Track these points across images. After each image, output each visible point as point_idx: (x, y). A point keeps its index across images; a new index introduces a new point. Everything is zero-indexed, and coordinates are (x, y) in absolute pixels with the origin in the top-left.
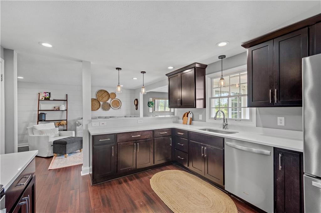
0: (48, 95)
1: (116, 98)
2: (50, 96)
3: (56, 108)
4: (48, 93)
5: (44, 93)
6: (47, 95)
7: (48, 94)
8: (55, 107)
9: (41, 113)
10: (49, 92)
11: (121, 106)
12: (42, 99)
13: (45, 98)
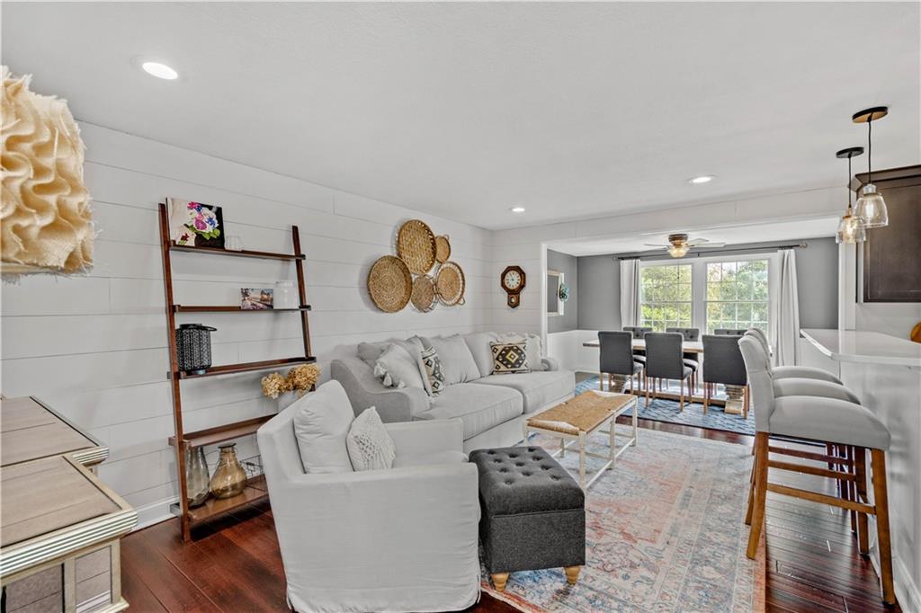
0: (210, 219)
1: (449, 260)
2: (221, 228)
3: (252, 295)
4: (210, 208)
5: (192, 205)
6: (205, 219)
7: (212, 214)
8: (245, 293)
9: (184, 327)
10: (216, 204)
11: (463, 292)
12: (185, 238)
13: (200, 238)
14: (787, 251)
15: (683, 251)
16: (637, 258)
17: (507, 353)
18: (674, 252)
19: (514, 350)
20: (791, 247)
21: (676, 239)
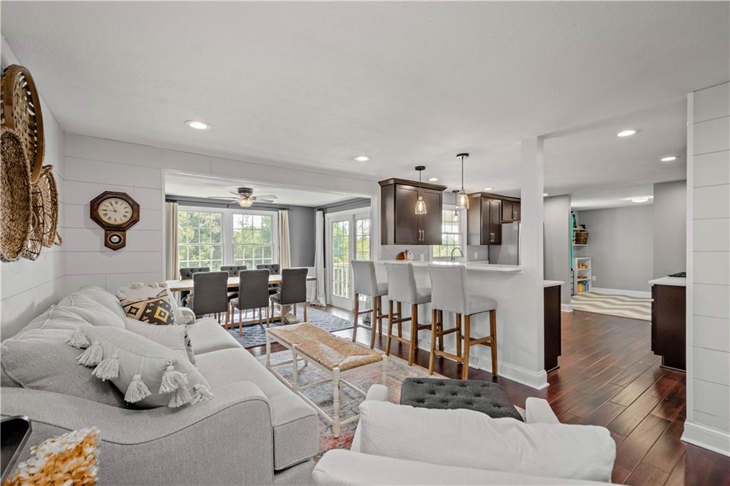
14: (284, 211)
15: (249, 203)
16: (174, 201)
17: (154, 312)
18: (244, 203)
19: (161, 305)
20: (284, 209)
21: (245, 191)
